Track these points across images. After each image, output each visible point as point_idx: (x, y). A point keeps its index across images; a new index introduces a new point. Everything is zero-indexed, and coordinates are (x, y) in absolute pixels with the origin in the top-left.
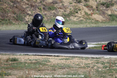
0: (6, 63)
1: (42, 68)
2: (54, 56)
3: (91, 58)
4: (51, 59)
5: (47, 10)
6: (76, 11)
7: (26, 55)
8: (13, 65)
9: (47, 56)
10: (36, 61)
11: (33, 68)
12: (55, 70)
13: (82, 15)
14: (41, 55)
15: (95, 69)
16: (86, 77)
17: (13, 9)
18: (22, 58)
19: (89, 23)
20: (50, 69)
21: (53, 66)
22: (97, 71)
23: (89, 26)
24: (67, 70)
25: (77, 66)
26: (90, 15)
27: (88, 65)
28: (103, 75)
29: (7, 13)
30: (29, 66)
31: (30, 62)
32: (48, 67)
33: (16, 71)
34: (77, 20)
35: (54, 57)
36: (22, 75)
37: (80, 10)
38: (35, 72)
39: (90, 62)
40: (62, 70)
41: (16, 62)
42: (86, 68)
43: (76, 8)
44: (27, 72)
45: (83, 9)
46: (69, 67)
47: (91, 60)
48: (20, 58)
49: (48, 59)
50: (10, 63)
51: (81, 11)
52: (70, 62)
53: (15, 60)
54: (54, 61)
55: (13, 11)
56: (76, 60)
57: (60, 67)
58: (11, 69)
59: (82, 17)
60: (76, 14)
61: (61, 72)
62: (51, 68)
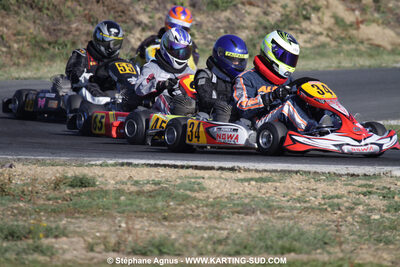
0: (52, 194)
1: (177, 211)
2: (221, 169)
3: (348, 174)
4: (209, 178)
5: (205, 8)
6: (304, 13)
7: (122, 164)
8: (75, 199)
9: (196, 168)
10: (156, 188)
11: (146, 212)
12: (219, 218)
13: (326, 26)
14: (175, 167)
15: (360, 216)
16: (326, 243)
17: (89, 7)
18: (108, 175)
19: (349, 54)
20: (202, 215)
21: (212, 205)
22: (366, 221)
23: (347, 64)
24: (262, 217)
25: (298, 205)
26: (351, 25)
27: (336, 201)
28: (386, 237)
29: (66, 20)
30: (131, 205)
31: (134, 189)
32: (198, 207)
33: (84, 221)
34: (309, 45)
35: (219, 172)
36: (104, 234)
37: (317, 9)
38: (150, 225)
39: (343, 191)
40: (243, 219)
41: (87, 189)
42: (329, 209)
43: (305, 4)
44: (123, 225)
45: (327, 7)
46: (269, 207)
47: (346, 185)
48: (103, 176)
49: (199, 180)
50: (67, 192)
51: (320, 14)
52: (272, 191)
53: (82, 182)
54: (218, 187)
55: (87, 12)
56: (294, 183)
57: (239, 208)
58: (70, 214)
59: (325, 33)
60: (305, 24)
61: (242, 223)
62: (205, 209)
